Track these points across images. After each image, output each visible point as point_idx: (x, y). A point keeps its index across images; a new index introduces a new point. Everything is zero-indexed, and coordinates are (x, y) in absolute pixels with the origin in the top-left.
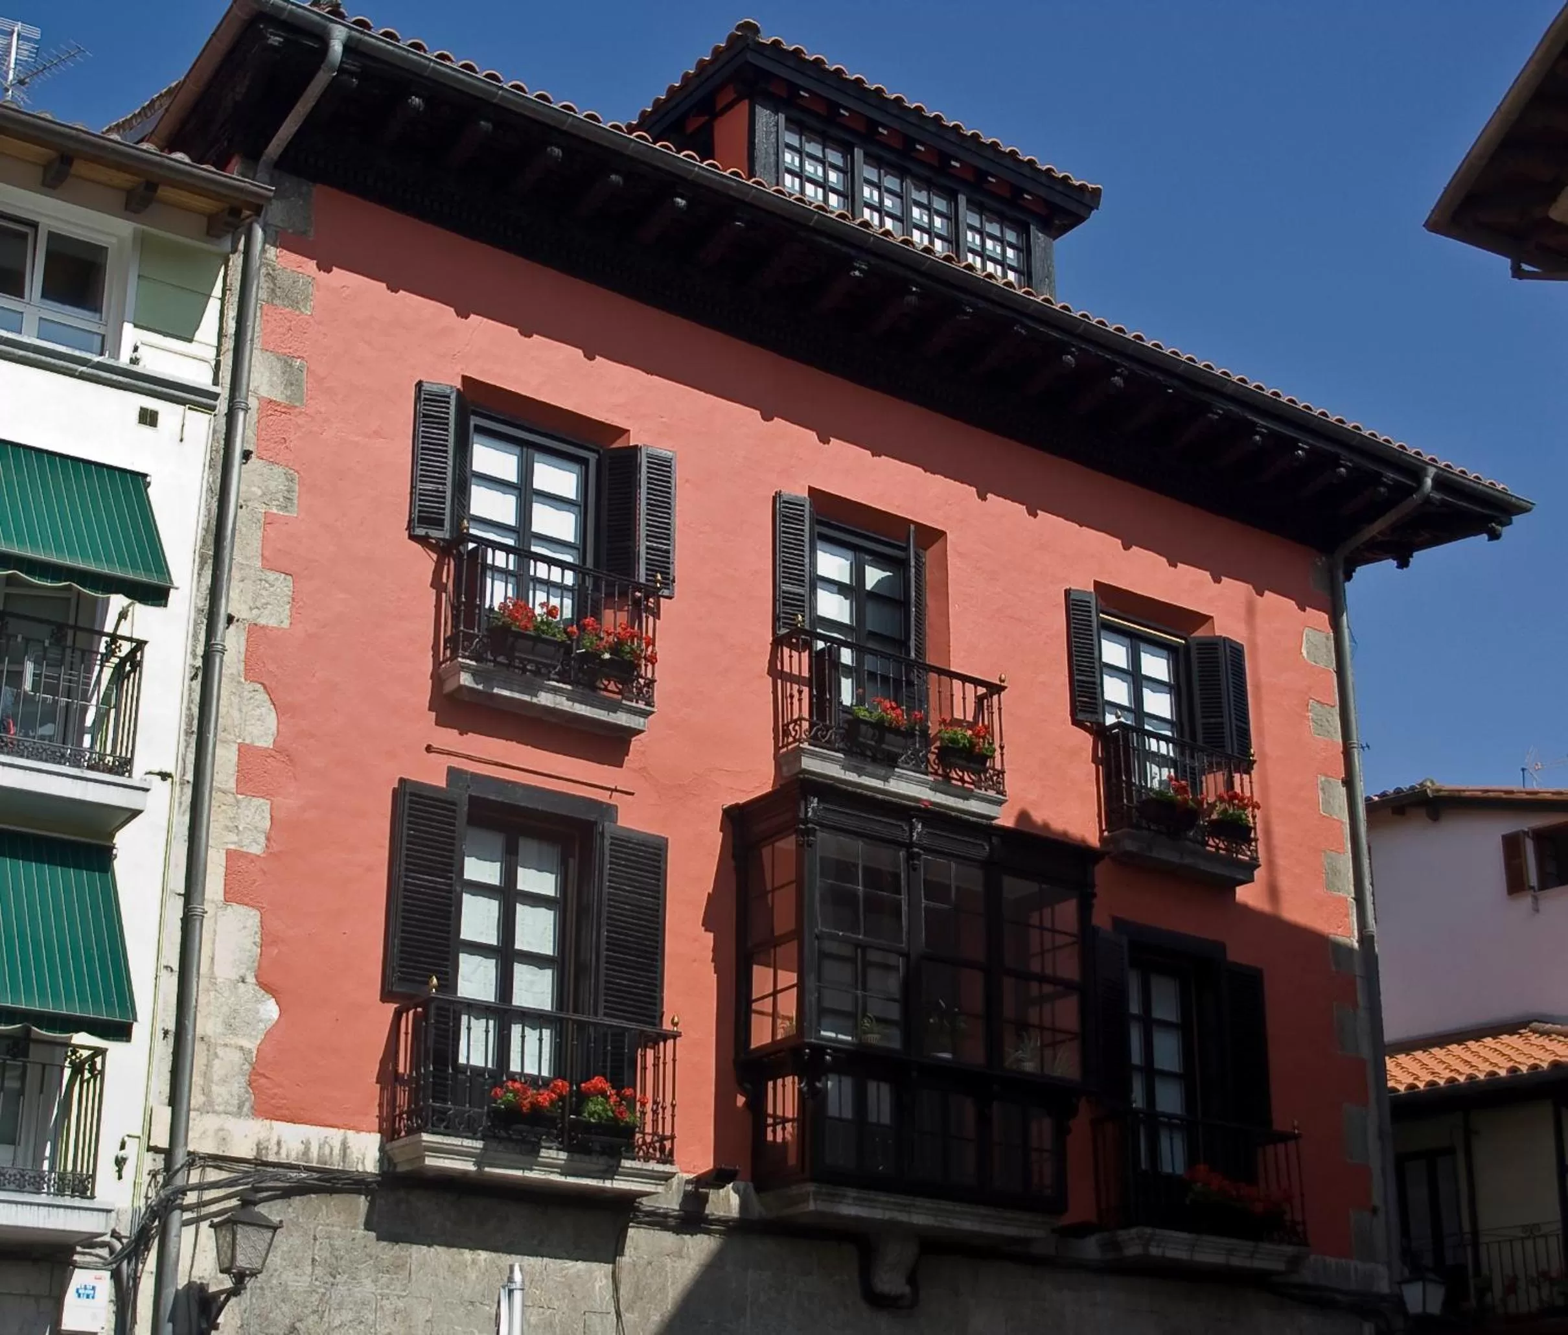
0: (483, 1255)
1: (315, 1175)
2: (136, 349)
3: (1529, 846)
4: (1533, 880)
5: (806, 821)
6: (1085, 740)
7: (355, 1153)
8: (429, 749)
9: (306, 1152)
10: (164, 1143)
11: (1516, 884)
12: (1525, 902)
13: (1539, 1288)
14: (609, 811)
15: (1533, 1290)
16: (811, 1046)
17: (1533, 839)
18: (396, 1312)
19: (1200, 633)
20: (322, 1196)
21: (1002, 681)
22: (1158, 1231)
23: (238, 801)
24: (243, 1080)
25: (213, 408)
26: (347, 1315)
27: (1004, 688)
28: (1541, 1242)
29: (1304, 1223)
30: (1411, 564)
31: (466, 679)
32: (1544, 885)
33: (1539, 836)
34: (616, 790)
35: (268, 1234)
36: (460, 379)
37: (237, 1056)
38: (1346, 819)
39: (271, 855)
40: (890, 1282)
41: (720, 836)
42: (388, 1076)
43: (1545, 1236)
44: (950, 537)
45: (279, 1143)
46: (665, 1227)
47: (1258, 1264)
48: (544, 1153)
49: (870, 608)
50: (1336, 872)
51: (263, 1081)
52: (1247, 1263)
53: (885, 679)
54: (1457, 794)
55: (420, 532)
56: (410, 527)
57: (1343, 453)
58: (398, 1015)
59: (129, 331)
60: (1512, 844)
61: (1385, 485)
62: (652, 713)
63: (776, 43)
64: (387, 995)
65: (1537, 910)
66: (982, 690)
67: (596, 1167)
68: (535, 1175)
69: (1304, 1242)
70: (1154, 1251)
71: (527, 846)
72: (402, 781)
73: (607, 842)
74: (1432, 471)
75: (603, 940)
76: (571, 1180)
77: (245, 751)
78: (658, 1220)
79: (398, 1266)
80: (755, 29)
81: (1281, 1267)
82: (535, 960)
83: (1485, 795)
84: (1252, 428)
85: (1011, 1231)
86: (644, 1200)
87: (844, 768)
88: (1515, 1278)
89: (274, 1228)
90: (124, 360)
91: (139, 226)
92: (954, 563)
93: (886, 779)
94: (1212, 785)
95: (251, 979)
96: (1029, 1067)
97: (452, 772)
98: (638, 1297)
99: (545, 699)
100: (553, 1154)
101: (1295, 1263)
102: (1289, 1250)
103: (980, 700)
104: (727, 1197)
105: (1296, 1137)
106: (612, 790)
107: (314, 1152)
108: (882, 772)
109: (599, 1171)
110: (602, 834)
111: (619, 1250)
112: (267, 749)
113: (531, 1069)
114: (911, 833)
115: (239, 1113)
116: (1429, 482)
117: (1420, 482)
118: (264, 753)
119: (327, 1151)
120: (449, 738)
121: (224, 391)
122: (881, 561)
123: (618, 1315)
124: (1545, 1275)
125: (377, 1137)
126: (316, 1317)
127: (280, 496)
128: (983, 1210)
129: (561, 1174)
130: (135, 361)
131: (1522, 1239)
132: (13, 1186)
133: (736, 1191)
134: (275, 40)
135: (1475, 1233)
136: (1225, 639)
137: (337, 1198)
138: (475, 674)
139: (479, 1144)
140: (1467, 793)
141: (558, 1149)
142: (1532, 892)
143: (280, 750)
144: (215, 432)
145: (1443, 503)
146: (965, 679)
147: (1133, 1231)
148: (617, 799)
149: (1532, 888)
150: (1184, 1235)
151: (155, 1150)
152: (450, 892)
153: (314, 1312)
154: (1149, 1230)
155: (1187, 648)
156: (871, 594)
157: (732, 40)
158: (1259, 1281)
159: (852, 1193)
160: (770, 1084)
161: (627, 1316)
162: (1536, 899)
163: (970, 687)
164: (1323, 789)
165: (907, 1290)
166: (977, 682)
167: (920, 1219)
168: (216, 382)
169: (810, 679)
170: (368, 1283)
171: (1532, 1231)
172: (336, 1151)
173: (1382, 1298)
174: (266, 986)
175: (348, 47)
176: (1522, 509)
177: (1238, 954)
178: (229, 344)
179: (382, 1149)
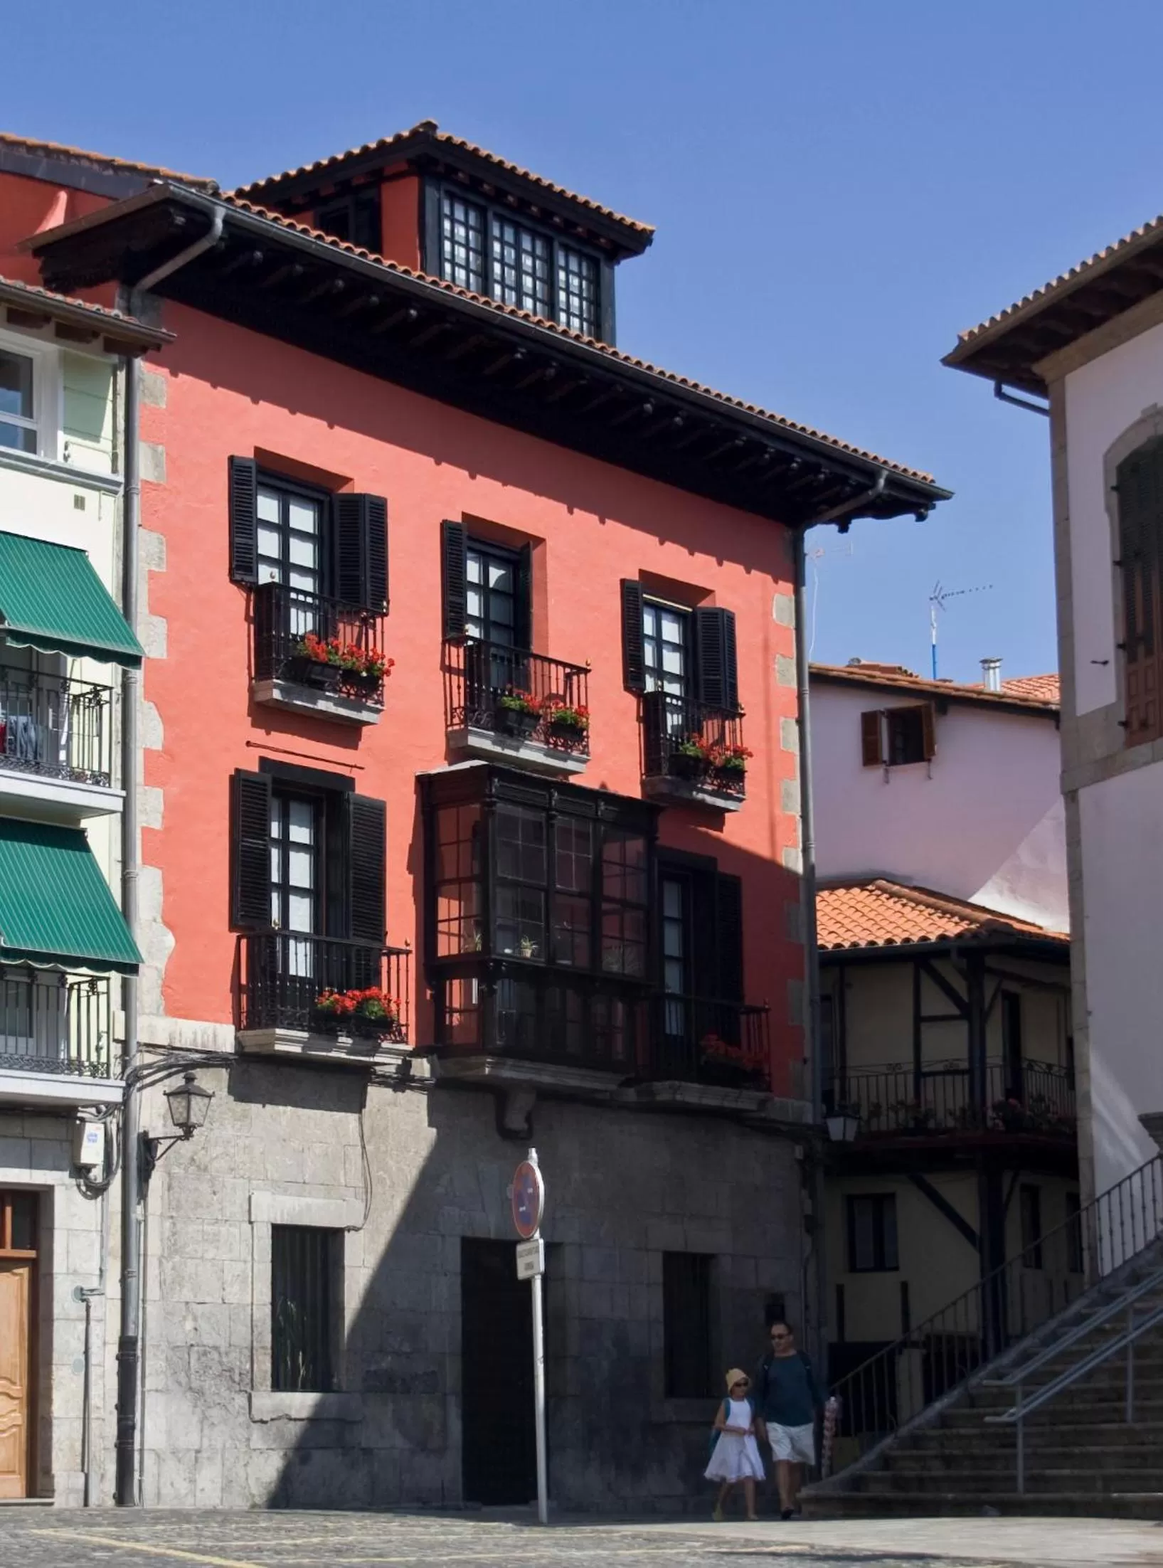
0: (289, 1108)
1: (204, 1056)
2: (66, 448)
3: (884, 724)
4: (885, 755)
5: (491, 796)
6: (630, 702)
7: (220, 1040)
8: (248, 744)
9: (195, 1040)
10: (122, 1037)
11: (870, 757)
12: (878, 772)
13: (896, 1113)
14: (350, 782)
15: (892, 1115)
16: (495, 961)
17: (887, 717)
18: (245, 1147)
19: (704, 604)
20: (205, 1070)
21: (588, 665)
22: (683, 1084)
23: (146, 791)
24: (158, 991)
25: (116, 493)
26: (219, 1150)
27: (590, 671)
28: (901, 1078)
29: (770, 1075)
30: (850, 530)
31: (276, 694)
32: (893, 761)
33: (893, 715)
34: (355, 767)
35: (206, 1100)
36: (252, 450)
37: (155, 973)
38: (797, 753)
39: (167, 829)
40: (516, 1121)
41: (414, 797)
42: (237, 988)
43: (905, 1073)
44: (549, 543)
45: (180, 1034)
46: (387, 1085)
47: (740, 1105)
48: (341, 1039)
49: (494, 601)
50: (788, 795)
51: (170, 991)
52: (733, 1105)
53: (502, 659)
54: (825, 672)
55: (238, 577)
56: (231, 573)
57: (822, 461)
58: (239, 939)
59: (62, 437)
60: (869, 721)
61: (850, 485)
62: (382, 710)
63: (449, 139)
64: (232, 927)
65: (887, 782)
66: (568, 670)
67: (365, 1048)
68: (333, 1054)
69: (769, 1089)
70: (678, 1097)
71: (294, 807)
72: (237, 770)
73: (352, 807)
74: (885, 473)
75: (351, 880)
76: (352, 1057)
77: (148, 752)
78: (384, 1081)
79: (245, 1116)
80: (434, 127)
81: (754, 1107)
82: (300, 891)
83: (851, 676)
84: (764, 448)
85: (588, 1084)
86: (377, 1068)
87: (494, 743)
88: (878, 1106)
89: (210, 1097)
90: (59, 461)
91: (63, 348)
92: (551, 564)
93: (517, 749)
94: (711, 729)
95: (159, 920)
96: (615, 968)
97: (263, 761)
98: (373, 1135)
99: (322, 705)
100: (345, 1040)
101: (762, 1104)
102: (761, 1095)
103: (568, 677)
104: (422, 1064)
105: (767, 1011)
106: (352, 766)
107: (199, 1041)
108: (515, 743)
109: (368, 1051)
110: (348, 800)
111: (363, 1105)
112: (158, 751)
113: (302, 973)
114: (550, 799)
115: (157, 1015)
116: (882, 482)
117: (874, 484)
118: (158, 754)
119: (206, 1037)
120: (259, 735)
121: (120, 478)
122: (501, 562)
123: (364, 1147)
124: (902, 1103)
125: (232, 1028)
126: (203, 1152)
127: (155, 557)
128: (583, 1072)
129: (347, 1054)
130: (66, 458)
131: (886, 1075)
132: (7, 1065)
133: (429, 1062)
134: (180, 220)
135: (843, 1067)
136: (723, 610)
137: (212, 1070)
138: (282, 689)
139: (306, 1035)
140: (835, 673)
141: (347, 1037)
142: (884, 766)
143: (167, 751)
144: (118, 509)
145: (890, 496)
146: (558, 663)
147: (667, 1083)
148: (354, 774)
149: (885, 762)
150: (696, 1086)
151: (116, 1041)
152: (265, 850)
153: (203, 1148)
154: (677, 1083)
155: (694, 614)
156: (494, 591)
157: (414, 133)
158: (736, 1117)
159: (510, 1062)
160: (448, 983)
161: (368, 1147)
162: (887, 771)
163: (560, 668)
164: (783, 728)
165: (526, 1126)
166: (565, 665)
167: (546, 1079)
168: (115, 471)
169: (465, 670)
170: (229, 1127)
171: (894, 1068)
172: (211, 1036)
173: (809, 1127)
174: (168, 924)
175: (225, 222)
176: (945, 496)
177: (725, 868)
178: (121, 438)
179: (236, 1038)
